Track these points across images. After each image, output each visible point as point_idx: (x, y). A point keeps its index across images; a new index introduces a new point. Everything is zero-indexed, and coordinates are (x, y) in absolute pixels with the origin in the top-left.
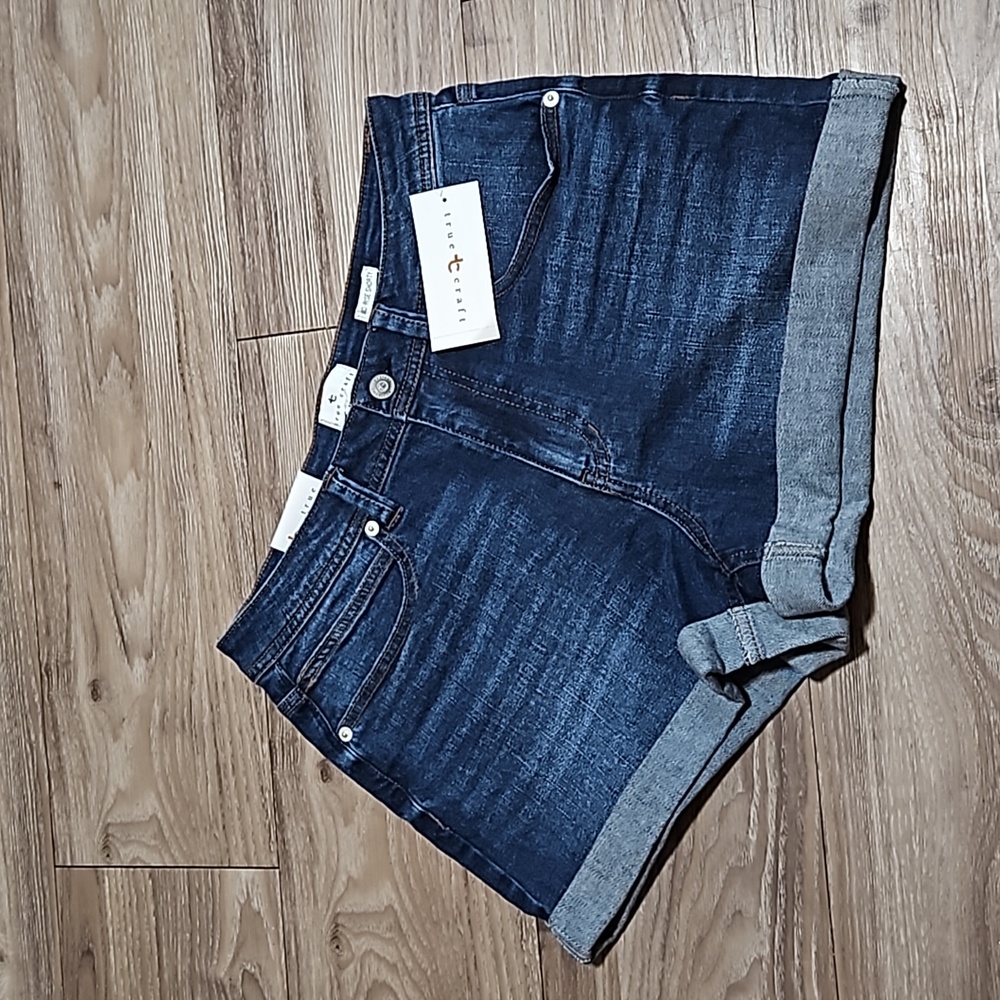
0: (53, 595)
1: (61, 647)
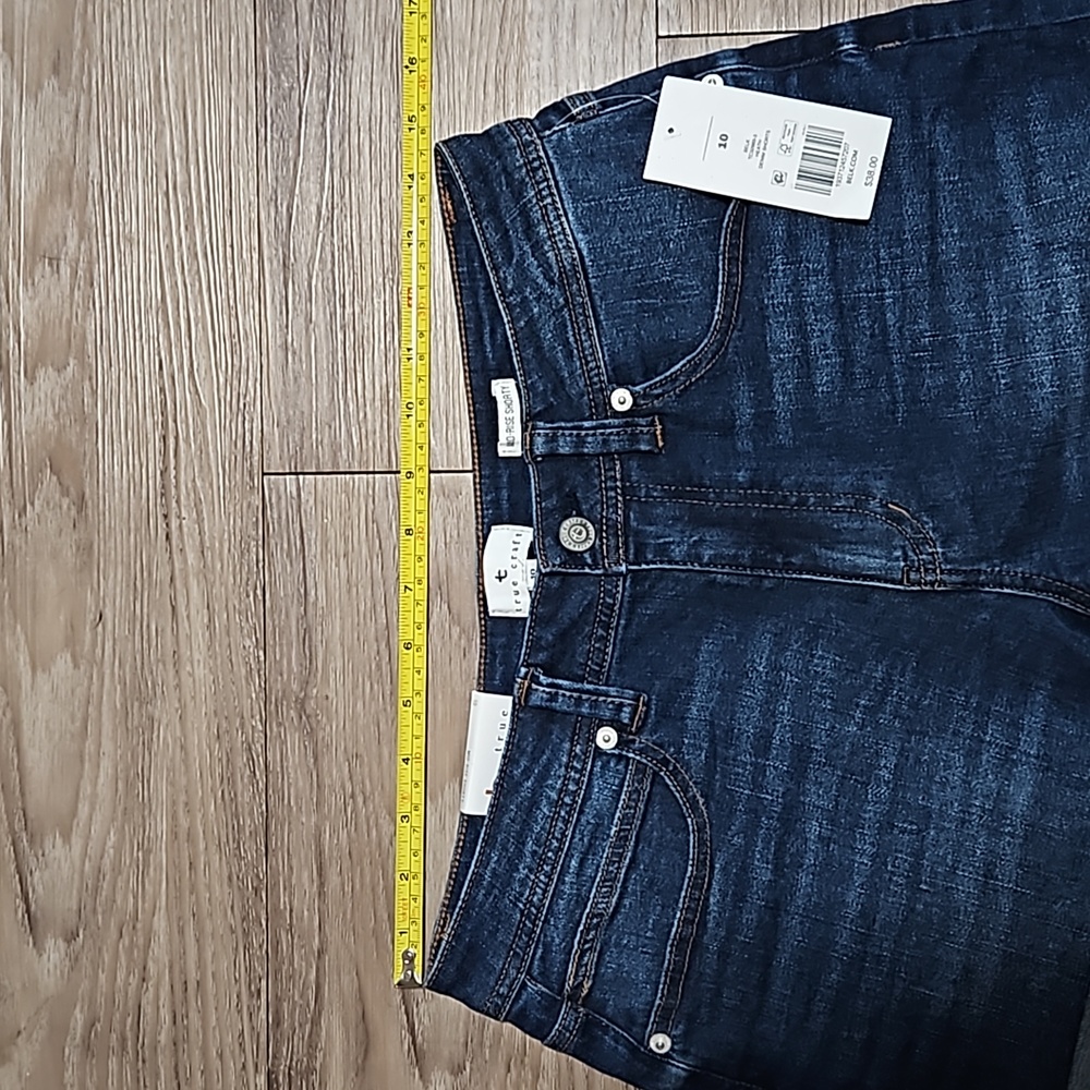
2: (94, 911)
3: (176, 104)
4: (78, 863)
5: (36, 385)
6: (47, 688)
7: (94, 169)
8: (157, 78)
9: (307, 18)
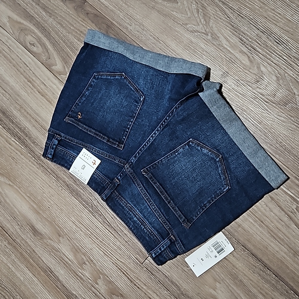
3: (79, 223)
5: (99, 284)
8: (73, 223)
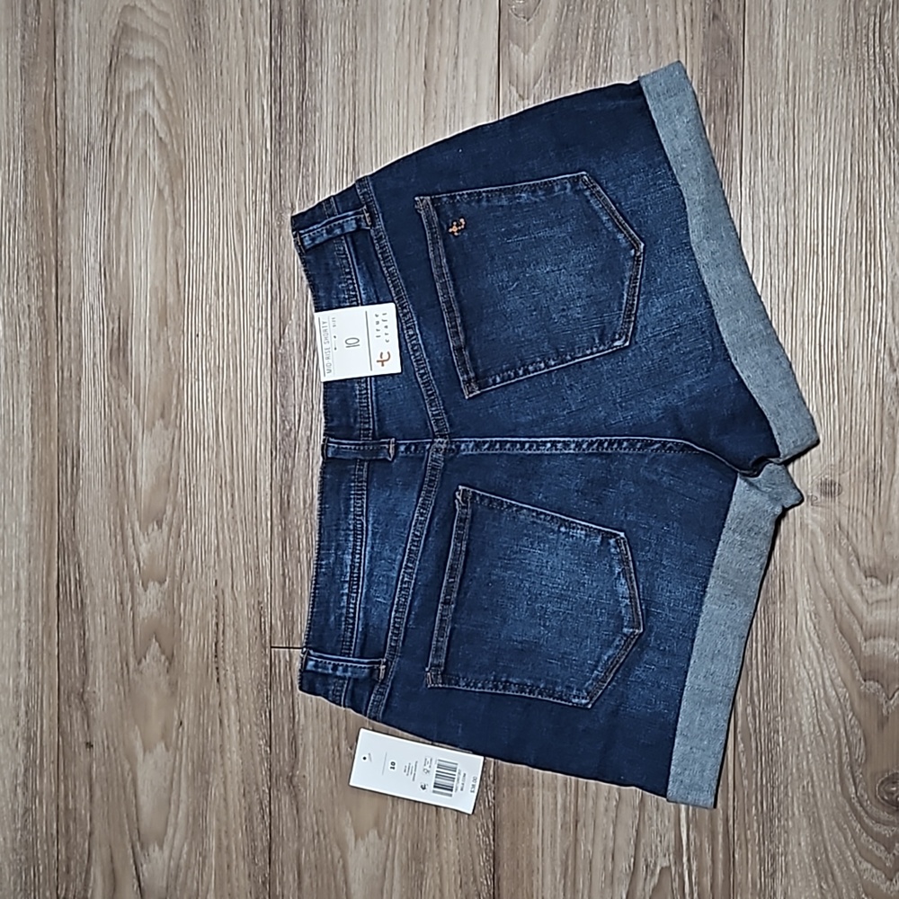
0: (76, 839)
1: (79, 885)
2: (175, 888)
3: (227, 437)
4: (167, 861)
5: (148, 592)
6: (151, 762)
7: (182, 472)
9: (300, 390)
